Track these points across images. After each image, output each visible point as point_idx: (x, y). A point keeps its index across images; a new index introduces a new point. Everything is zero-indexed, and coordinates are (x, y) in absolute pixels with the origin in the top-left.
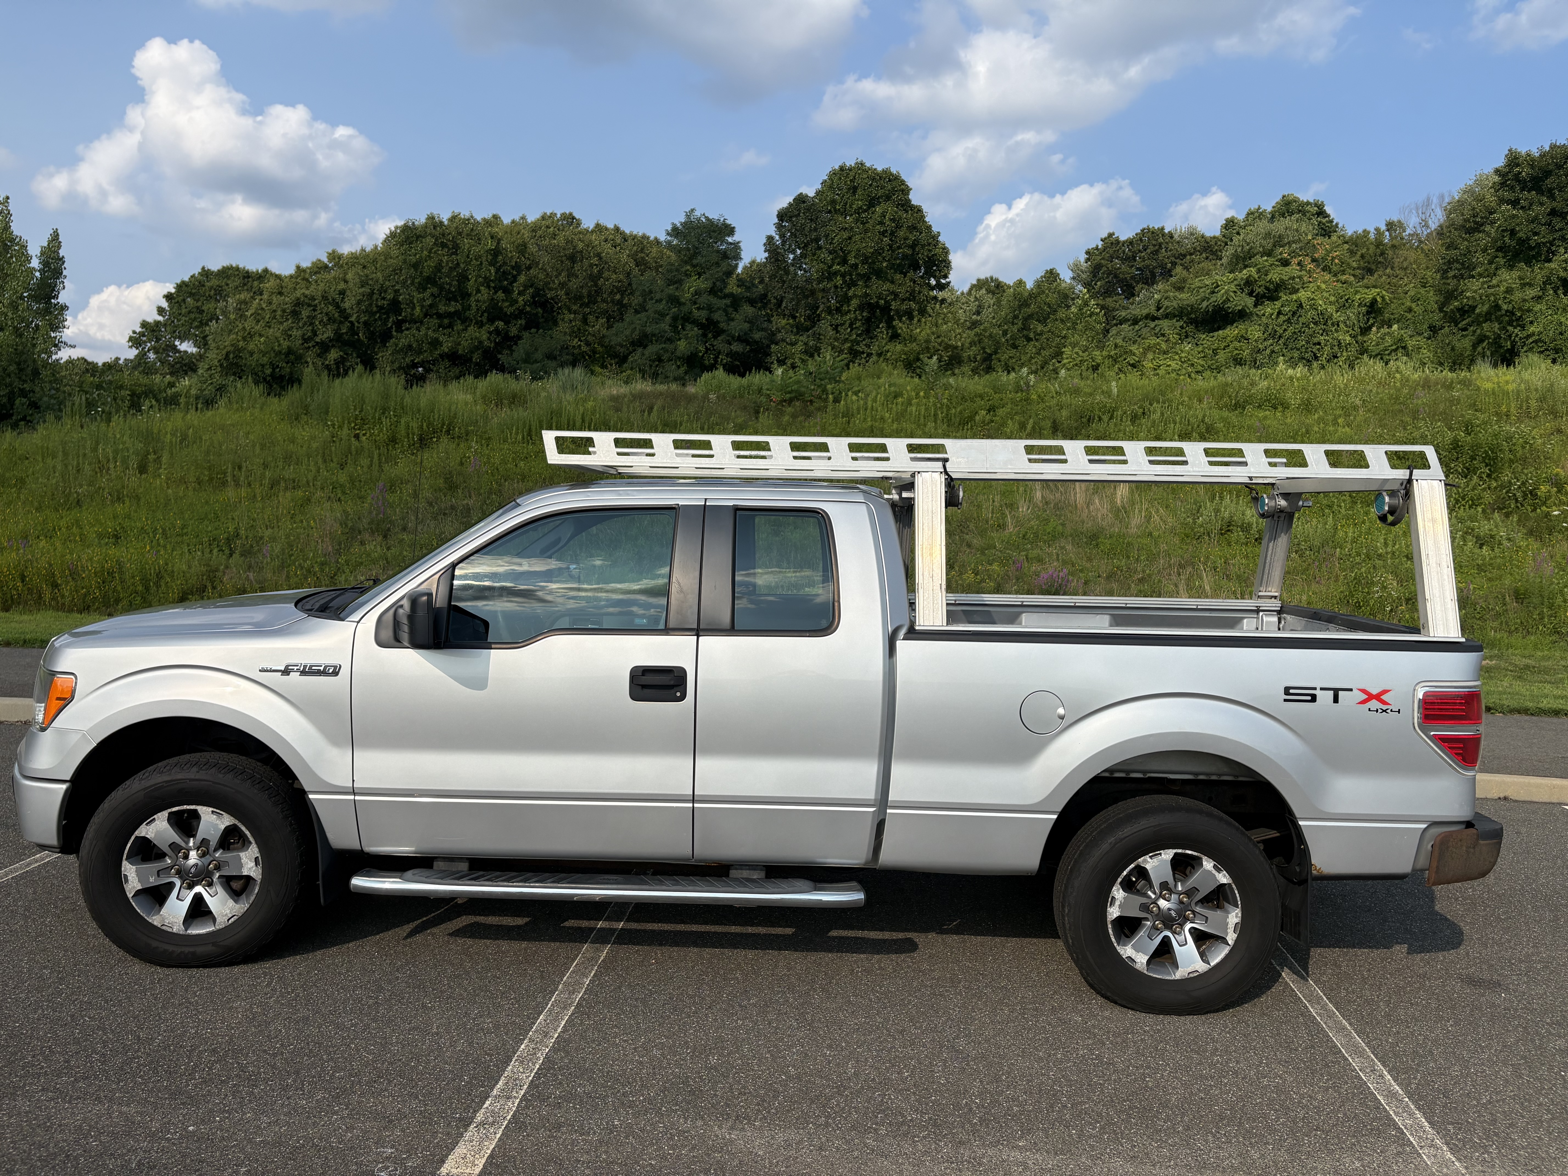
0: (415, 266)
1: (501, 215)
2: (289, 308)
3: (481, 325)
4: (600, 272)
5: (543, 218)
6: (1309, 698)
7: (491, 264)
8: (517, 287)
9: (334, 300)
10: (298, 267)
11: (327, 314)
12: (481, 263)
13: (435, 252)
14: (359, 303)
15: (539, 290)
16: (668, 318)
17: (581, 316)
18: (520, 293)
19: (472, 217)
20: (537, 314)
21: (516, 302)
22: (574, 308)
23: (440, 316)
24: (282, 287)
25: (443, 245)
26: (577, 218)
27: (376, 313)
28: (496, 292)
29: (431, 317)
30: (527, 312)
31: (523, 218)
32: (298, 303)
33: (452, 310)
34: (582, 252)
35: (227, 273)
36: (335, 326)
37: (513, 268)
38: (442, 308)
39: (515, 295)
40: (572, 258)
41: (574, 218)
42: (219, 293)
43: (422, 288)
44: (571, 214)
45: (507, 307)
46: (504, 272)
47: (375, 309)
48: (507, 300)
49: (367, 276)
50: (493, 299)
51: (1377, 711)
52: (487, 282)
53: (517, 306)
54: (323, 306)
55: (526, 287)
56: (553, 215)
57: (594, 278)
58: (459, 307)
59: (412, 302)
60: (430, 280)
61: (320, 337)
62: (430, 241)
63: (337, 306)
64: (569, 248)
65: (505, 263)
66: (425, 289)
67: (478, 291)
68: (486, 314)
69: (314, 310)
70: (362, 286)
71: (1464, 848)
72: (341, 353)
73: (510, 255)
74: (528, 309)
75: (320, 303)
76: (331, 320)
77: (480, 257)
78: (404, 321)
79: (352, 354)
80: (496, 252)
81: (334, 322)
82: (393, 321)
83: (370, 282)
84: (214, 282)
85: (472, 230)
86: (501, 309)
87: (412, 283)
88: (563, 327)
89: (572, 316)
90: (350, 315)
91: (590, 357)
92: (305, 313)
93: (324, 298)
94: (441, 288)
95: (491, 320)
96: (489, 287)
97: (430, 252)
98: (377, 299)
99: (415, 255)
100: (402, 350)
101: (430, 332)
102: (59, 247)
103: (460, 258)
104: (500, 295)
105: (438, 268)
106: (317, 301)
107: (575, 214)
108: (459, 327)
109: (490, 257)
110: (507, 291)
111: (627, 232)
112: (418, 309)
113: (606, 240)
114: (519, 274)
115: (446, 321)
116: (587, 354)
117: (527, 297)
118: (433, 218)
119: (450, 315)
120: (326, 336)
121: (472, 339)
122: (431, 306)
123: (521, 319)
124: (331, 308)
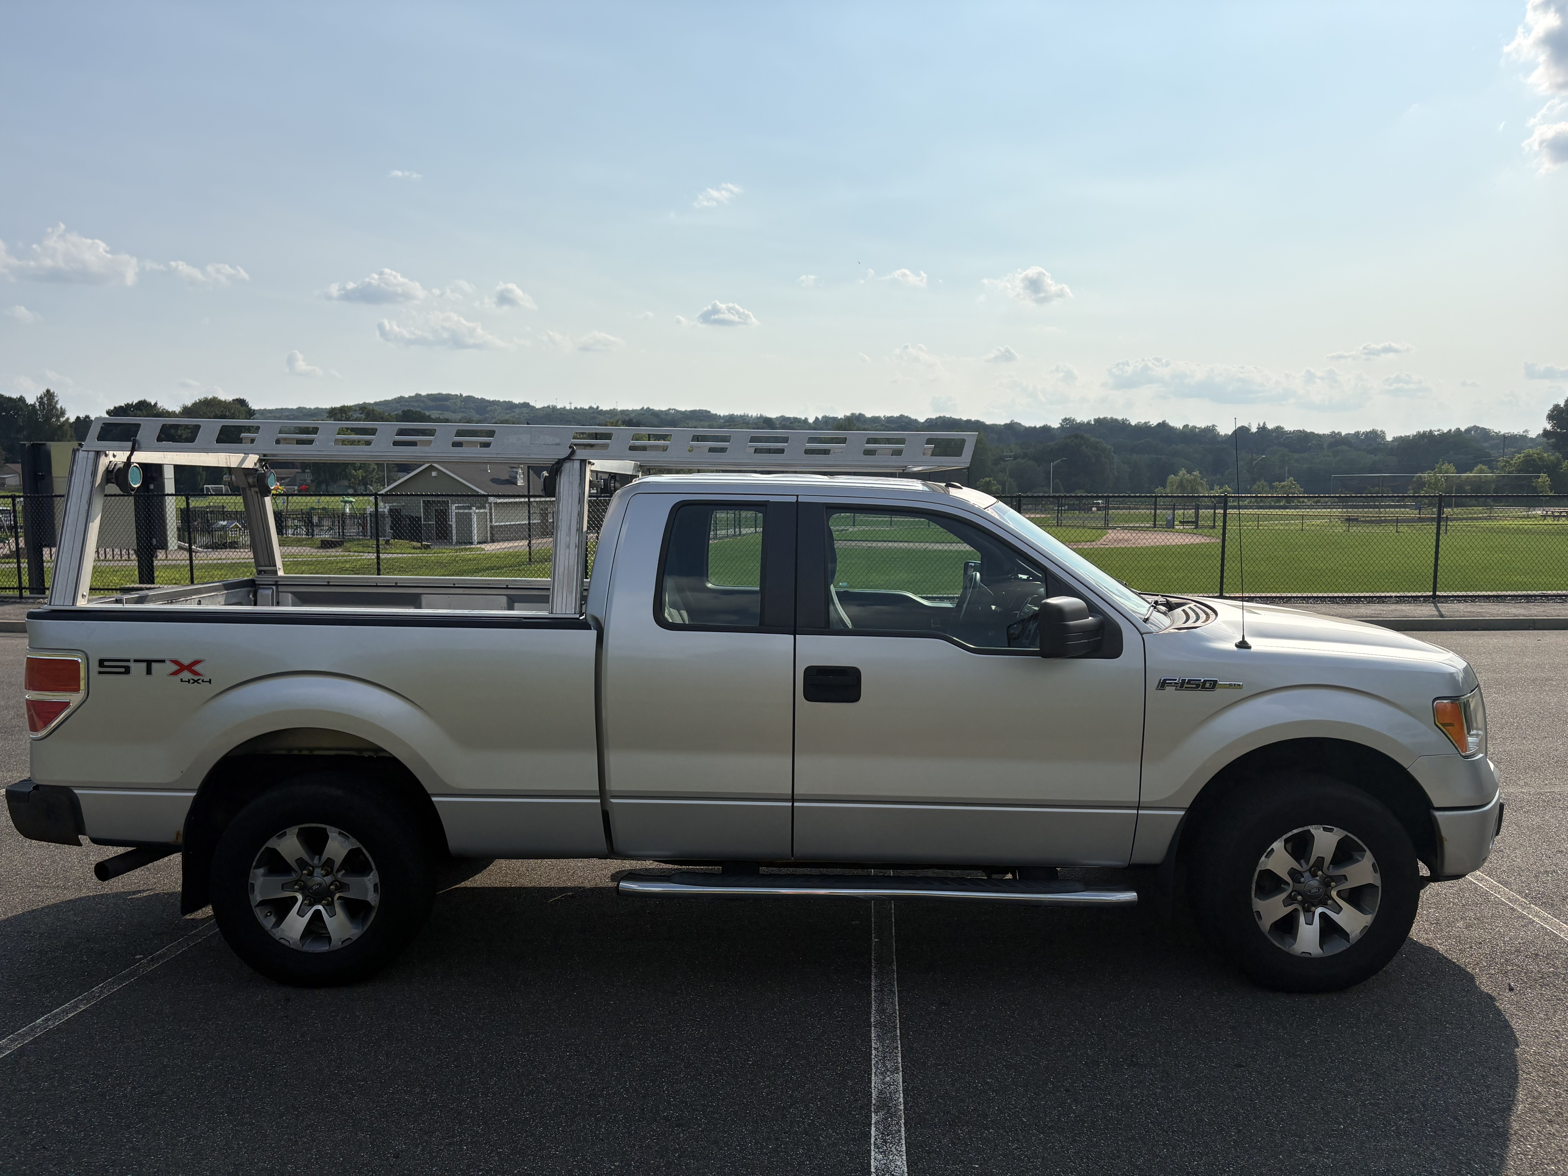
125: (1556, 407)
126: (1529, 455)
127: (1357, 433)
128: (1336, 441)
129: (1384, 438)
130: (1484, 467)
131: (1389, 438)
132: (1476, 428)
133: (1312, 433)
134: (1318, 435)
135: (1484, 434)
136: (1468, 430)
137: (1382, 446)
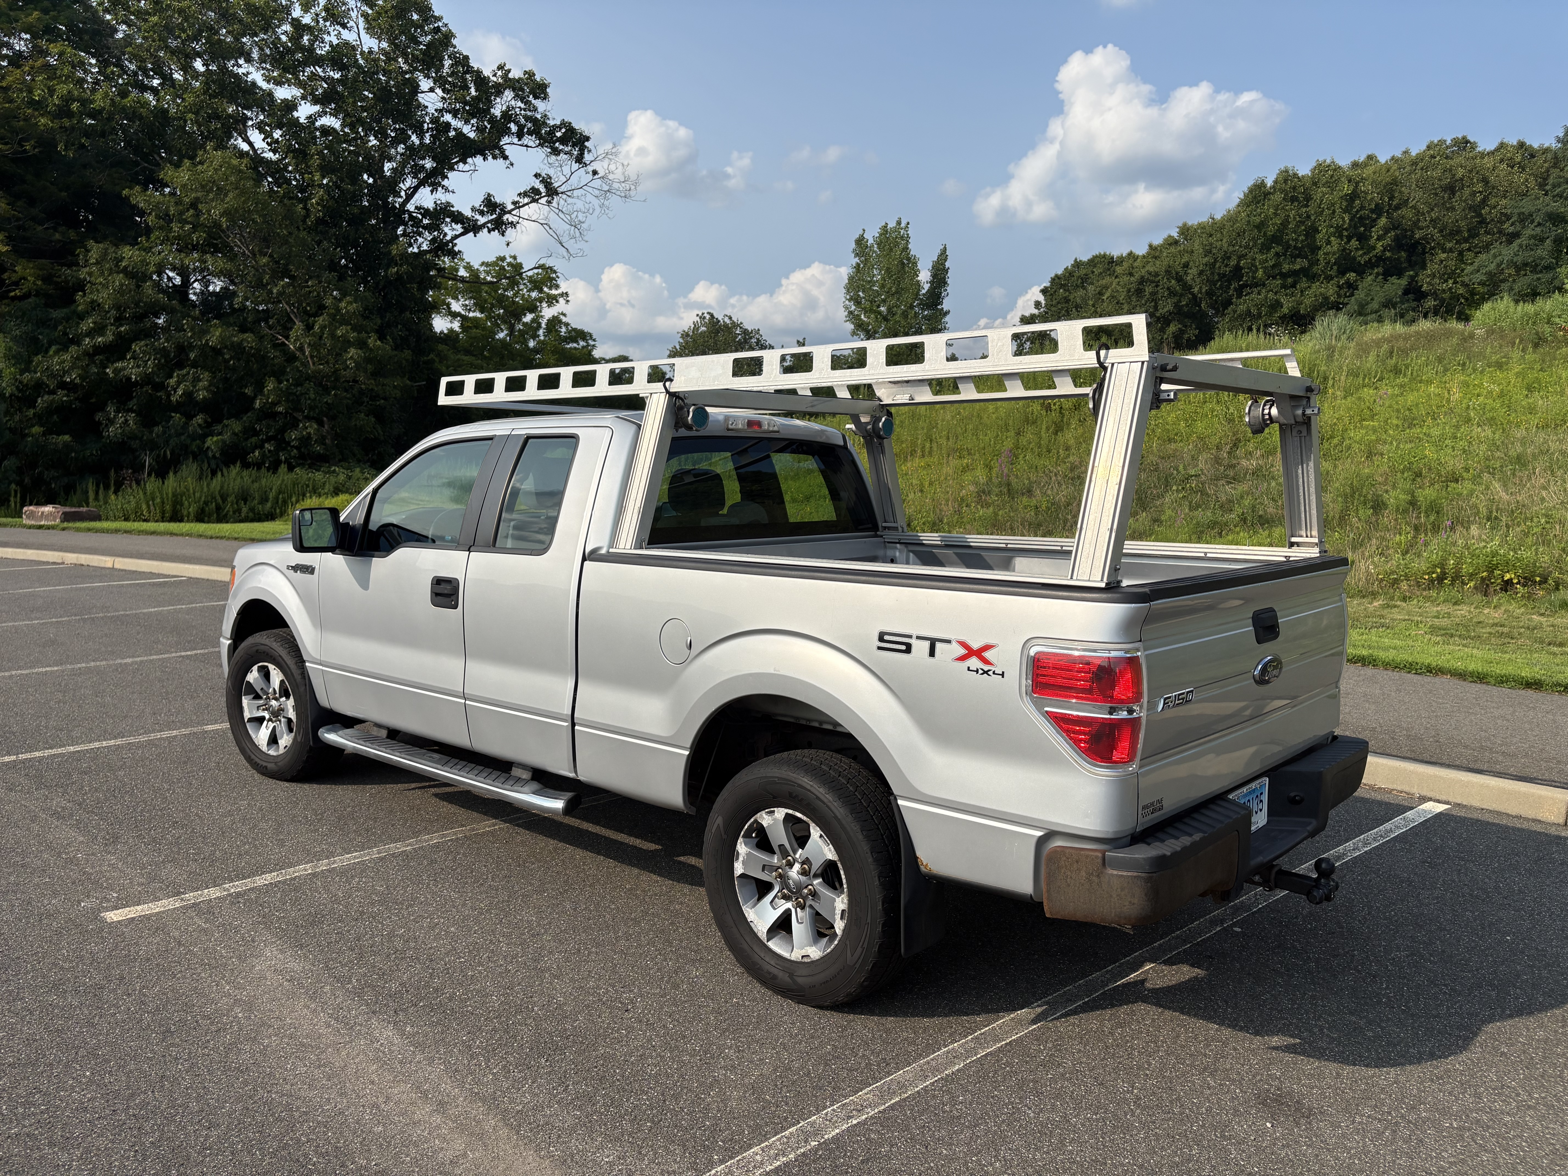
0: (1260, 226)
1: (1377, 155)
2: (1133, 287)
3: (1329, 278)
4: (1484, 201)
5: (1429, 147)
6: (903, 647)
7: (1345, 211)
8: (1375, 233)
9: (1177, 273)
10: (1150, 246)
11: (1168, 289)
12: (1334, 212)
13: (1283, 208)
14: (1201, 273)
15: (1406, 230)
16: (1548, 241)
17: (1455, 254)
18: (1378, 239)
19: (1333, 162)
20: (1399, 259)
21: (1374, 248)
22: (1449, 245)
23: (1284, 276)
24: (1133, 268)
25: (1294, 199)
26: (1472, 141)
27: (1218, 281)
28: (1349, 241)
29: (1274, 278)
30: (1387, 258)
31: (1406, 152)
32: (1142, 281)
33: (1297, 267)
34: (1462, 179)
35: (1094, 261)
36: (1175, 300)
37: (1372, 211)
38: (1286, 267)
39: (1372, 242)
40: (1451, 189)
41: (1467, 142)
42: (1084, 280)
43: (1265, 248)
44: (1464, 138)
45: (1361, 256)
46: (1361, 218)
47: (1216, 277)
48: (1362, 248)
49: (1211, 244)
50: (1344, 250)
51: (977, 671)
52: (1339, 232)
53: (1374, 252)
54: (1165, 280)
55: (1387, 231)
56: (1442, 142)
57: (1476, 209)
58: (1305, 263)
59: (1253, 265)
60: (1276, 239)
61: (1161, 311)
62: (1278, 197)
63: (1179, 279)
64: (1447, 178)
65: (1362, 208)
66: (1269, 249)
67: (1329, 243)
68: (1335, 267)
69: (1157, 286)
70: (1206, 256)
71: (1083, 873)
72: (1180, 326)
73: (1369, 197)
74: (1388, 254)
75: (1163, 278)
76: (1172, 293)
77: (1333, 205)
78: (1245, 286)
79: (1191, 326)
80: (1353, 197)
81: (1175, 295)
82: (1235, 288)
83: (1214, 251)
84: (1083, 272)
85: (1332, 176)
86: (1354, 258)
87: (1255, 245)
88: (1432, 267)
89: (1445, 255)
90: (1191, 287)
91: (1467, 299)
92: (1148, 289)
93: (1168, 272)
94: (1287, 247)
95: (1342, 273)
96: (1341, 237)
97: (1276, 210)
98: (1220, 267)
99: (1260, 215)
100: (1240, 316)
101: (1270, 295)
102: (946, 260)
103: (1311, 210)
104: (1354, 243)
105: (1285, 223)
106: (1160, 277)
107: (1469, 138)
108: (1304, 284)
109: (1344, 204)
110: (1363, 238)
111: (1536, 146)
112: (1261, 272)
113: (1502, 161)
114: (1379, 216)
115: (1290, 280)
116: (1463, 297)
117: (1388, 241)
118: (1287, 171)
119: (1294, 273)
120: (1165, 310)
121: (1315, 296)
122: (1273, 266)
123: (1377, 267)
124: (1173, 281)
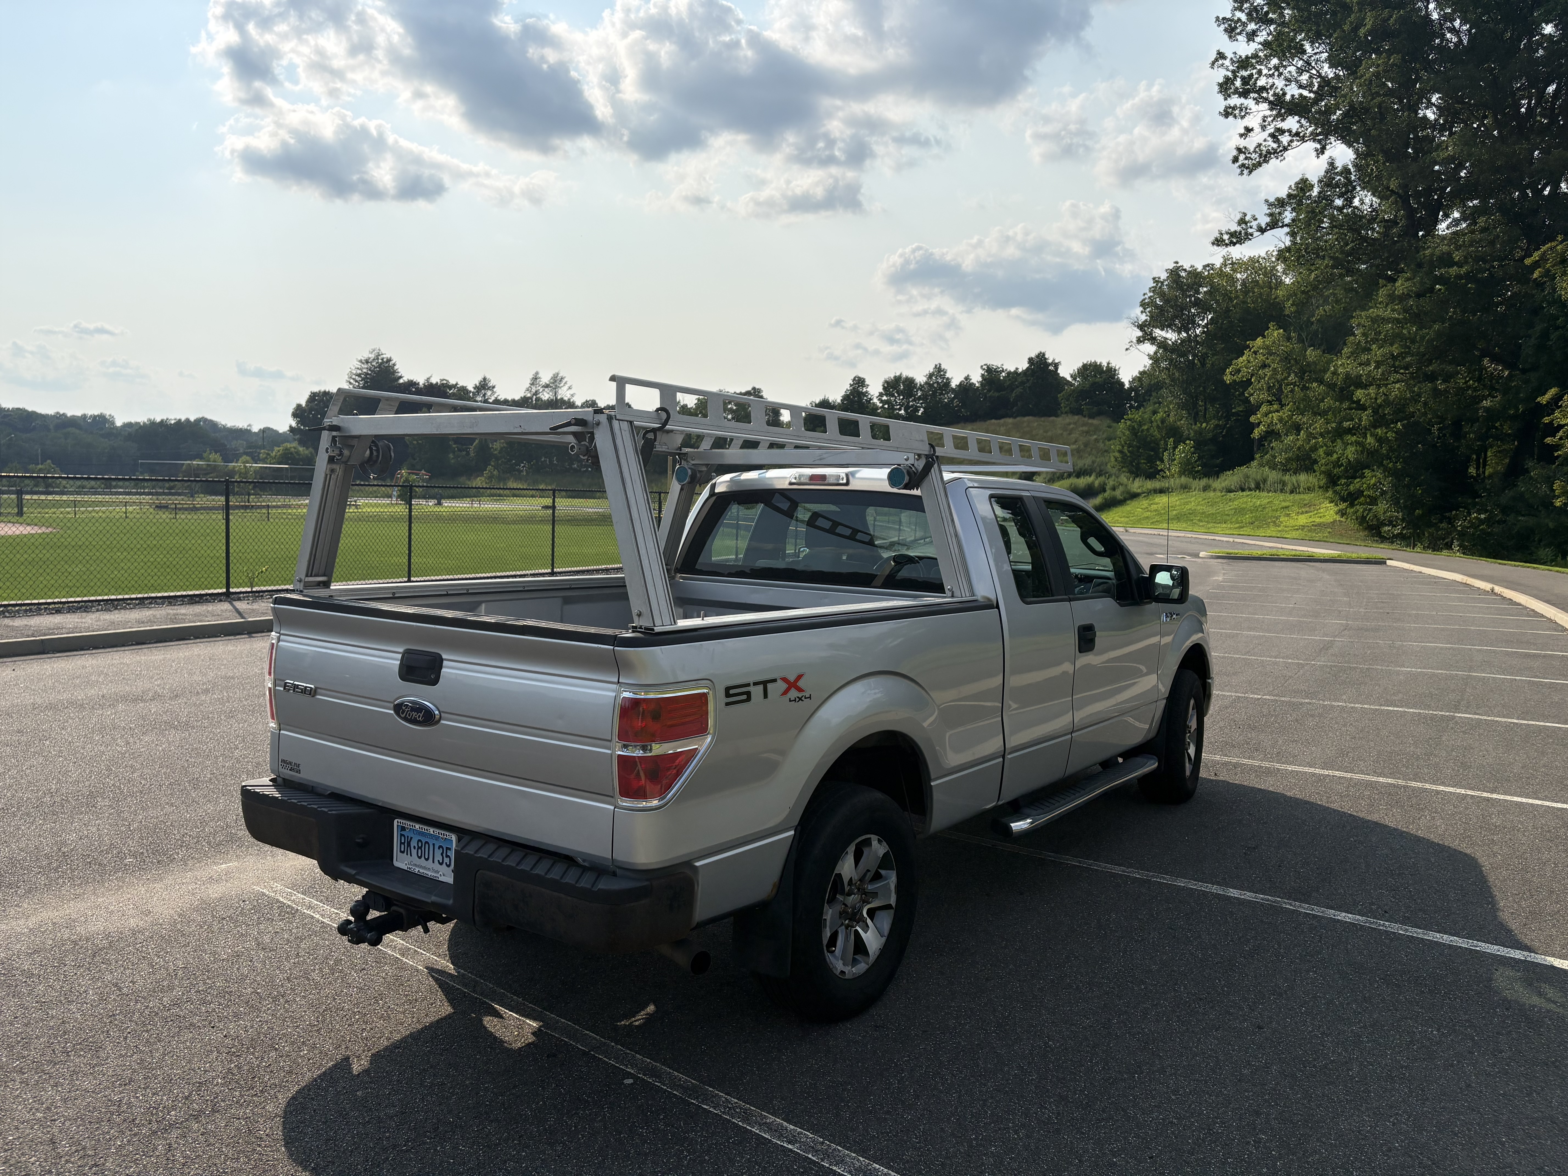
125: (299, 406)
126: (286, 449)
127: (84, 417)
128: (63, 423)
129: (113, 423)
130: (248, 458)
131: (119, 423)
132: (205, 420)
133: (34, 413)
134: (41, 414)
135: (213, 425)
136: (198, 421)
137: (115, 431)
